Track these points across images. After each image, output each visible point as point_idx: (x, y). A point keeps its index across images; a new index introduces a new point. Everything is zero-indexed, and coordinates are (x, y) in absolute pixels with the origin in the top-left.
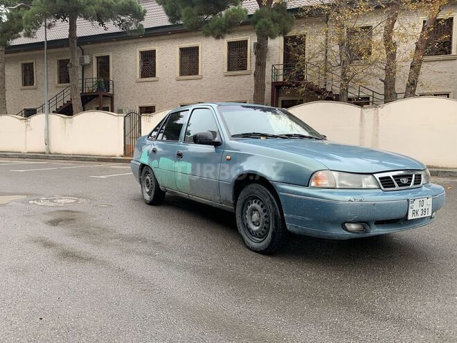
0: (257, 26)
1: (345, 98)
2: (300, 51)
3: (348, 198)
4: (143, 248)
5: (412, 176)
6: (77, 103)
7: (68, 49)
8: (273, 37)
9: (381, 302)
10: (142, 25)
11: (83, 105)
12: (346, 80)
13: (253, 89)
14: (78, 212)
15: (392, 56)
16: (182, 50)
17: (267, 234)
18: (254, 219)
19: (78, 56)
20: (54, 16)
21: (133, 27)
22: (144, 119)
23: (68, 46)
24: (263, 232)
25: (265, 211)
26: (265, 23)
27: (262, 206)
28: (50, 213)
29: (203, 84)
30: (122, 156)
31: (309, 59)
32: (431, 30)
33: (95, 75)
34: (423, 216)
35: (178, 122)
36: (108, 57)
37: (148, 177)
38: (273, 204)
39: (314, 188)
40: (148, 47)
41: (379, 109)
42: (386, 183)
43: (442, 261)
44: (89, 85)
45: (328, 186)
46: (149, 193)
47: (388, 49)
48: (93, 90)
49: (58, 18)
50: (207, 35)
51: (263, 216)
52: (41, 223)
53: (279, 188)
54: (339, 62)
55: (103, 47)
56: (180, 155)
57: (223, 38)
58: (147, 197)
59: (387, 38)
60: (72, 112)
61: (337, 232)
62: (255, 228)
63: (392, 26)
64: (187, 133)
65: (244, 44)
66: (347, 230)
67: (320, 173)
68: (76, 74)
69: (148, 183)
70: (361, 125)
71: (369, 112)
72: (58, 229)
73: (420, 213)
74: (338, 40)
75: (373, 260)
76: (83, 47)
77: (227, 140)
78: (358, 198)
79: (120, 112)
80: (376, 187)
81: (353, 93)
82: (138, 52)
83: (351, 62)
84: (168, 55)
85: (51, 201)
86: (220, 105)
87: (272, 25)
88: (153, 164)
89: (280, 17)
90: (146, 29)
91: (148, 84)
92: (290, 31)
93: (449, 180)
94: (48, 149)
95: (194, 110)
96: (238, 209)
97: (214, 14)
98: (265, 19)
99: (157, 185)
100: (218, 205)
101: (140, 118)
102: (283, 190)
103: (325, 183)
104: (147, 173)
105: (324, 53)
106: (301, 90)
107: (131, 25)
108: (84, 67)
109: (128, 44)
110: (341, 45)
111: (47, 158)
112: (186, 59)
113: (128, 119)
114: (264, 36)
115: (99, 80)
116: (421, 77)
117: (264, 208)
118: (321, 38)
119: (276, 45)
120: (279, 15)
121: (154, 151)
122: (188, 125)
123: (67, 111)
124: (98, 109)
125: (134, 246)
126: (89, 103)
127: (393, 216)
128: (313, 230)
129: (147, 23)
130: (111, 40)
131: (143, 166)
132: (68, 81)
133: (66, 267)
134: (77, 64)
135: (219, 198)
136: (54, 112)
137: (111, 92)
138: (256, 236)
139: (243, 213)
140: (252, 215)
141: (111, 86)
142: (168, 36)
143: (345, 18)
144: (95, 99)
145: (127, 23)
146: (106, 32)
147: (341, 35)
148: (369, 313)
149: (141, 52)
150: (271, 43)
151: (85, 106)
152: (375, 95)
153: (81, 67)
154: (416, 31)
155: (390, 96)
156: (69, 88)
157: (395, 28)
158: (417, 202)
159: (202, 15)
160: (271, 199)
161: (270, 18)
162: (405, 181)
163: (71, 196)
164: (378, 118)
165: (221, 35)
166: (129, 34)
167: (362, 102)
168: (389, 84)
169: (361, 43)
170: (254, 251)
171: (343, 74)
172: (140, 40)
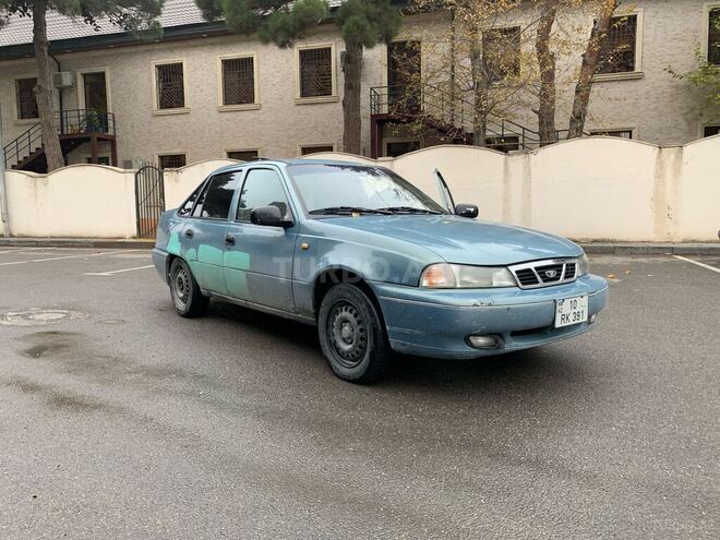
0: (344, 27)
1: (482, 139)
2: (412, 67)
3: (473, 301)
4: (180, 385)
5: (562, 266)
6: (54, 152)
7: (34, 60)
8: (370, 45)
9: (517, 440)
10: (158, 24)
11: (64, 156)
12: (481, 113)
13: (342, 126)
14: (73, 334)
15: (549, 76)
16: (226, 63)
17: (363, 355)
18: (345, 333)
19: (50, 73)
20: (7, 7)
21: (143, 26)
22: (169, 177)
23: (33, 55)
24: (357, 352)
25: (359, 323)
26: (356, 24)
27: (356, 316)
28: (26, 338)
29: (262, 118)
30: (134, 238)
31: (427, 79)
32: (603, 36)
33: (82, 105)
34: (576, 322)
35: (226, 187)
36: (104, 73)
37: (180, 275)
38: (371, 312)
39: (426, 288)
40: (169, 59)
41: (531, 156)
42: (526, 277)
43: (602, 380)
44: (73, 120)
45: (446, 285)
46: (184, 299)
47: (543, 65)
48: (81, 129)
49: (13, 10)
50: (265, 41)
51: (357, 330)
52: (13, 354)
53: (378, 290)
54: (472, 84)
55: (94, 57)
56: (230, 241)
57: (291, 46)
58: (181, 306)
59: (542, 48)
60: (47, 166)
61: (459, 350)
62: (347, 347)
63: (548, 28)
64: (241, 204)
65: (325, 53)
66: (472, 346)
67: (434, 268)
68: (49, 103)
69: (181, 283)
70: (505, 181)
71: (516, 160)
72: (42, 362)
73: (571, 317)
74: (468, 49)
75: (510, 384)
76: (59, 57)
77: (302, 218)
78: (486, 301)
79: (128, 165)
80: (512, 284)
81: (493, 131)
82: (153, 68)
83: (489, 83)
84: (203, 71)
85: (25, 317)
86: (290, 165)
87: (368, 27)
88: (189, 255)
89: (380, 14)
90: (166, 29)
91: (173, 119)
92: (396, 35)
93: (629, 259)
94: (8, 228)
95: (249, 170)
96: (322, 320)
97: (276, 8)
98: (356, 17)
99: (196, 287)
100: (292, 315)
101: (161, 175)
102: (385, 293)
103: (441, 281)
104: (179, 268)
105: (449, 69)
106: (415, 128)
107: (140, 22)
108: (62, 91)
109: (135, 53)
110: (474, 57)
111: (8, 244)
112: (234, 78)
113: (141, 177)
114: (355, 44)
115: (89, 113)
116: (590, 108)
117: (359, 318)
118: (444, 47)
119: (376, 58)
120: (378, 10)
121: (190, 234)
122: (242, 192)
123: (37, 164)
124: (90, 161)
125: (165, 382)
126: (75, 152)
127: (536, 324)
128: (427, 348)
129: (167, 19)
130: (106, 47)
131: (172, 257)
132: (36, 115)
133: (63, 420)
134: (51, 87)
135: (292, 306)
136: (13, 167)
137: (110, 132)
138: (348, 358)
139: (328, 326)
140: (341, 327)
141: (110, 123)
142: (202, 41)
143: (477, 17)
144: (84, 144)
145: (132, 20)
146: (97, 33)
147: (473, 43)
148: (499, 456)
149: (159, 67)
150: (366, 53)
151: (68, 155)
152: (527, 134)
153: (57, 92)
154: (582, 36)
155: (547, 136)
156: (39, 126)
157: (552, 32)
158: (567, 302)
159: (256, 8)
160: (368, 306)
161: (364, 15)
162: (552, 273)
163: (57, 308)
164: (530, 171)
165: (288, 42)
166: (138, 37)
167: (507, 145)
168: (546, 117)
169: (502, 56)
170: (345, 380)
171: (478, 104)
172: (156, 47)
